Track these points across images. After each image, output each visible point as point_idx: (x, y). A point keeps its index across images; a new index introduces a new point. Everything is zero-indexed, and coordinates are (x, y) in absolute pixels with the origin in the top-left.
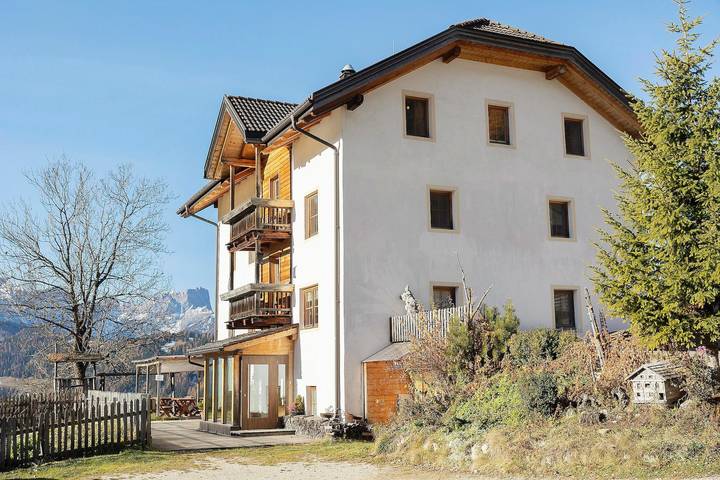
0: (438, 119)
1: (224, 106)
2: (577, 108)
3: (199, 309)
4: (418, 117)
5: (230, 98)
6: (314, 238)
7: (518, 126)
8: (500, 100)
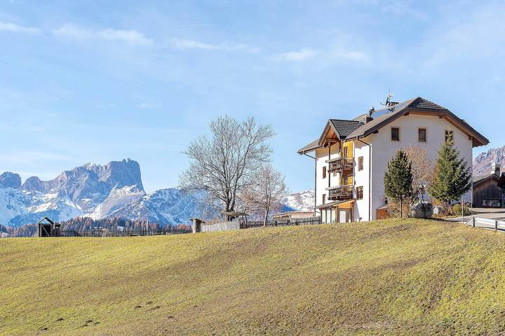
0: (402, 135)
1: (329, 123)
2: (450, 127)
3: (127, 189)
4: (395, 135)
5: (331, 120)
6: (361, 171)
7: (429, 135)
8: (423, 126)
